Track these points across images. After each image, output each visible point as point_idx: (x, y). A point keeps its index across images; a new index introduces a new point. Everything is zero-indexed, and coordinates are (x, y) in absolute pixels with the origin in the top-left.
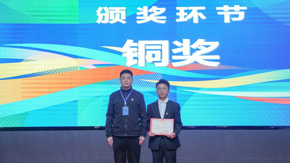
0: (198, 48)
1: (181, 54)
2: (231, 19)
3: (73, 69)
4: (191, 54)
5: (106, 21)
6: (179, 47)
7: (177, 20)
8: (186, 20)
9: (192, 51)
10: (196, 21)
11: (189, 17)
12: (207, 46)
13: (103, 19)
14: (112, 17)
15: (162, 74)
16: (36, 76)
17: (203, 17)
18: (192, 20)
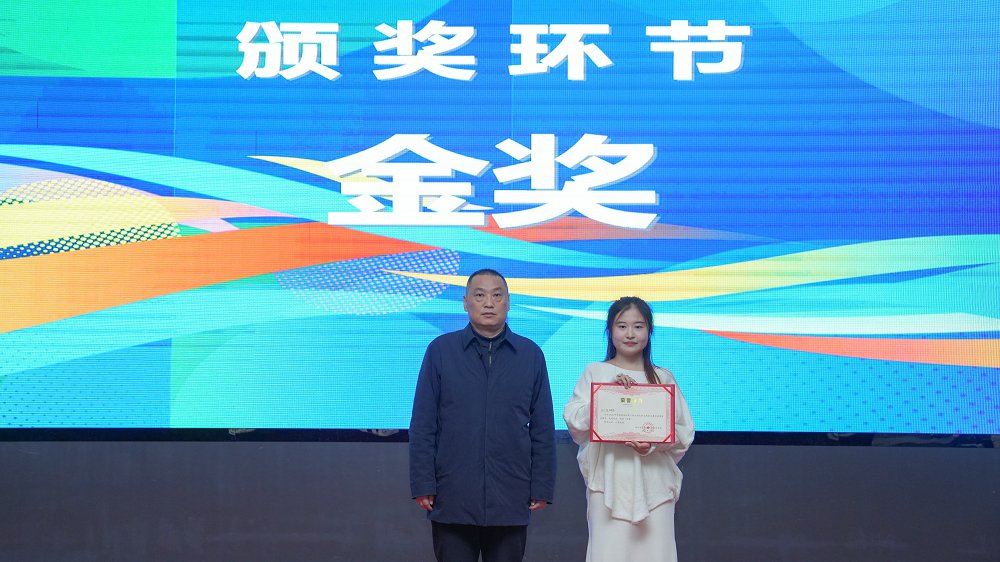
0: (582, 164)
1: (524, 184)
2: (696, 70)
3: (157, 234)
4: (560, 186)
5: (269, 72)
6: (519, 162)
7: (514, 70)
8: (542, 68)
9: (564, 175)
10: (576, 73)
11: (553, 60)
12: (614, 160)
13: (261, 64)
14: (291, 57)
15: (460, 253)
16: (30, 255)
17: (602, 60)
18: (563, 68)
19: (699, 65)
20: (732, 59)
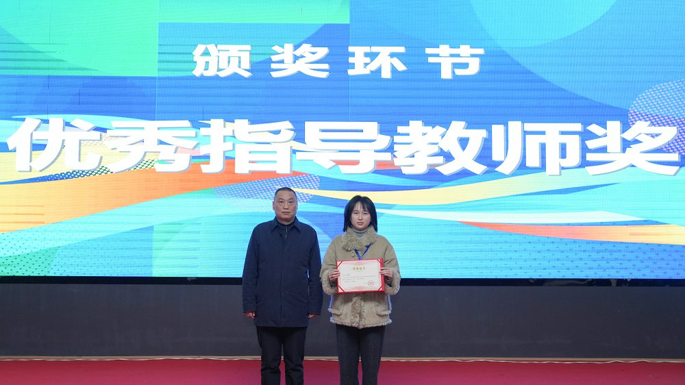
2: (453, 72)
3: (146, 165)
5: (211, 72)
7: (351, 72)
8: (367, 71)
10: (386, 74)
11: (373, 66)
13: (206, 69)
14: (223, 64)
15: (320, 177)
16: (72, 178)
17: (401, 67)
18: (379, 71)
19: (455, 70)
20: (474, 68)
